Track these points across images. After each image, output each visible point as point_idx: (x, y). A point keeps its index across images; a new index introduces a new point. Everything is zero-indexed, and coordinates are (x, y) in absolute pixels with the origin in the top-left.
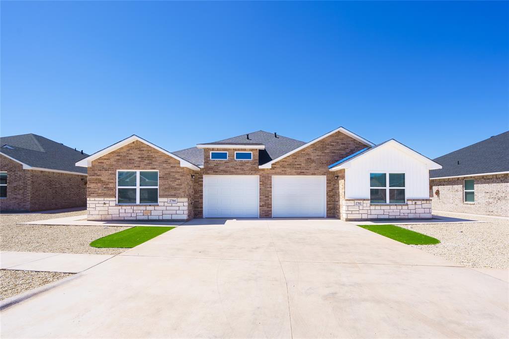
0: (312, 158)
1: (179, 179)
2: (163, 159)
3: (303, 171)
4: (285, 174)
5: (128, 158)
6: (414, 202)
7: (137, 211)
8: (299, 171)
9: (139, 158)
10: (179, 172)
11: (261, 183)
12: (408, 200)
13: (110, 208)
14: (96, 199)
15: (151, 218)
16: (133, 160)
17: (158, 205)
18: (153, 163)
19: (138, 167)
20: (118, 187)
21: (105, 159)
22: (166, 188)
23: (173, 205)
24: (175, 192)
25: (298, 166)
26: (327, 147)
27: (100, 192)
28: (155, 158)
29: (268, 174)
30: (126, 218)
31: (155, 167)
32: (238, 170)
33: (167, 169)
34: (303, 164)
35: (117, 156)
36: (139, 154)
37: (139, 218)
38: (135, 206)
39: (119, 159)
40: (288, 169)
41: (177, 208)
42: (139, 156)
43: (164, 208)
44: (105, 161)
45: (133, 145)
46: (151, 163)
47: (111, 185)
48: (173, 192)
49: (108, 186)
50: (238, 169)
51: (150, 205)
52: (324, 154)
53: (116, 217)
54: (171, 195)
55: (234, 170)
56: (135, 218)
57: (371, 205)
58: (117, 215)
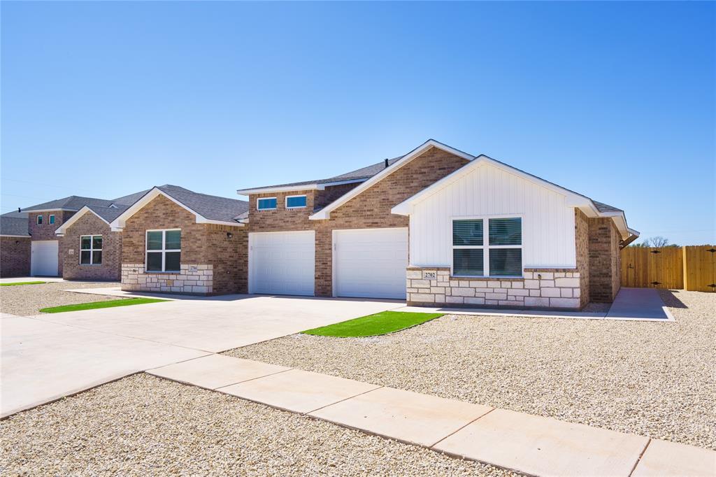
0: (390, 197)
1: (200, 240)
2: (185, 214)
3: (376, 221)
4: (350, 227)
5: (155, 215)
7: (161, 281)
8: (371, 221)
9: (164, 214)
10: (199, 230)
11: (317, 242)
12: (526, 270)
13: (139, 276)
14: (129, 265)
15: (174, 289)
16: (159, 217)
17: (179, 274)
18: (177, 220)
19: (163, 226)
20: (147, 251)
21: (136, 218)
22: (187, 252)
23: (194, 273)
24: (194, 256)
25: (369, 213)
26: (414, 176)
27: (131, 257)
28: (178, 213)
29: (326, 227)
30: (152, 289)
31: (177, 224)
32: (287, 224)
33: (188, 226)
34: (376, 210)
35: (146, 213)
36: (164, 209)
37: (164, 289)
38: (161, 274)
39: (146, 217)
40: (354, 219)
41: (197, 278)
42: (164, 212)
43: (185, 277)
44: (136, 220)
45: (159, 199)
46: (174, 220)
47: (141, 249)
48: (193, 257)
49: (138, 250)
50: (288, 221)
51: (172, 274)
52: (408, 190)
53: (143, 287)
54: (192, 261)
55: (283, 224)
56: (158, 290)
57: (451, 278)
58: (145, 286)
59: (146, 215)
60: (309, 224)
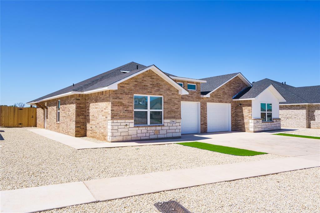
0: (225, 91)
1: (177, 104)
2: (167, 87)
3: (221, 100)
4: (213, 102)
5: (143, 84)
6: (276, 120)
7: (150, 131)
8: (220, 100)
9: (151, 84)
10: (177, 98)
11: (202, 108)
12: (273, 119)
13: (130, 129)
14: (119, 121)
15: (160, 136)
16: (147, 86)
17: (164, 126)
18: (161, 90)
19: (150, 93)
20: (134, 110)
21: (126, 84)
22: (169, 111)
23: (174, 125)
24: (174, 114)
25: (219, 96)
26: (232, 84)
27: (121, 114)
28: (162, 85)
29: (205, 101)
30: (142, 138)
31: (162, 93)
33: (170, 95)
34: (221, 95)
35: (135, 81)
36: (151, 81)
37: (152, 137)
38: (146, 127)
39: (136, 85)
40: (215, 98)
41: (175, 128)
42: (151, 83)
43: (167, 128)
44: (126, 85)
45: (147, 73)
46: (159, 90)
47: (130, 108)
48: (173, 115)
49: (128, 109)
50: (190, 97)
51: (159, 126)
52: (230, 89)
53: (134, 137)
54: (172, 117)
55: (188, 98)
56: (148, 138)
57: (262, 122)
58: (136, 136)
59: (136, 83)
60: (198, 99)
